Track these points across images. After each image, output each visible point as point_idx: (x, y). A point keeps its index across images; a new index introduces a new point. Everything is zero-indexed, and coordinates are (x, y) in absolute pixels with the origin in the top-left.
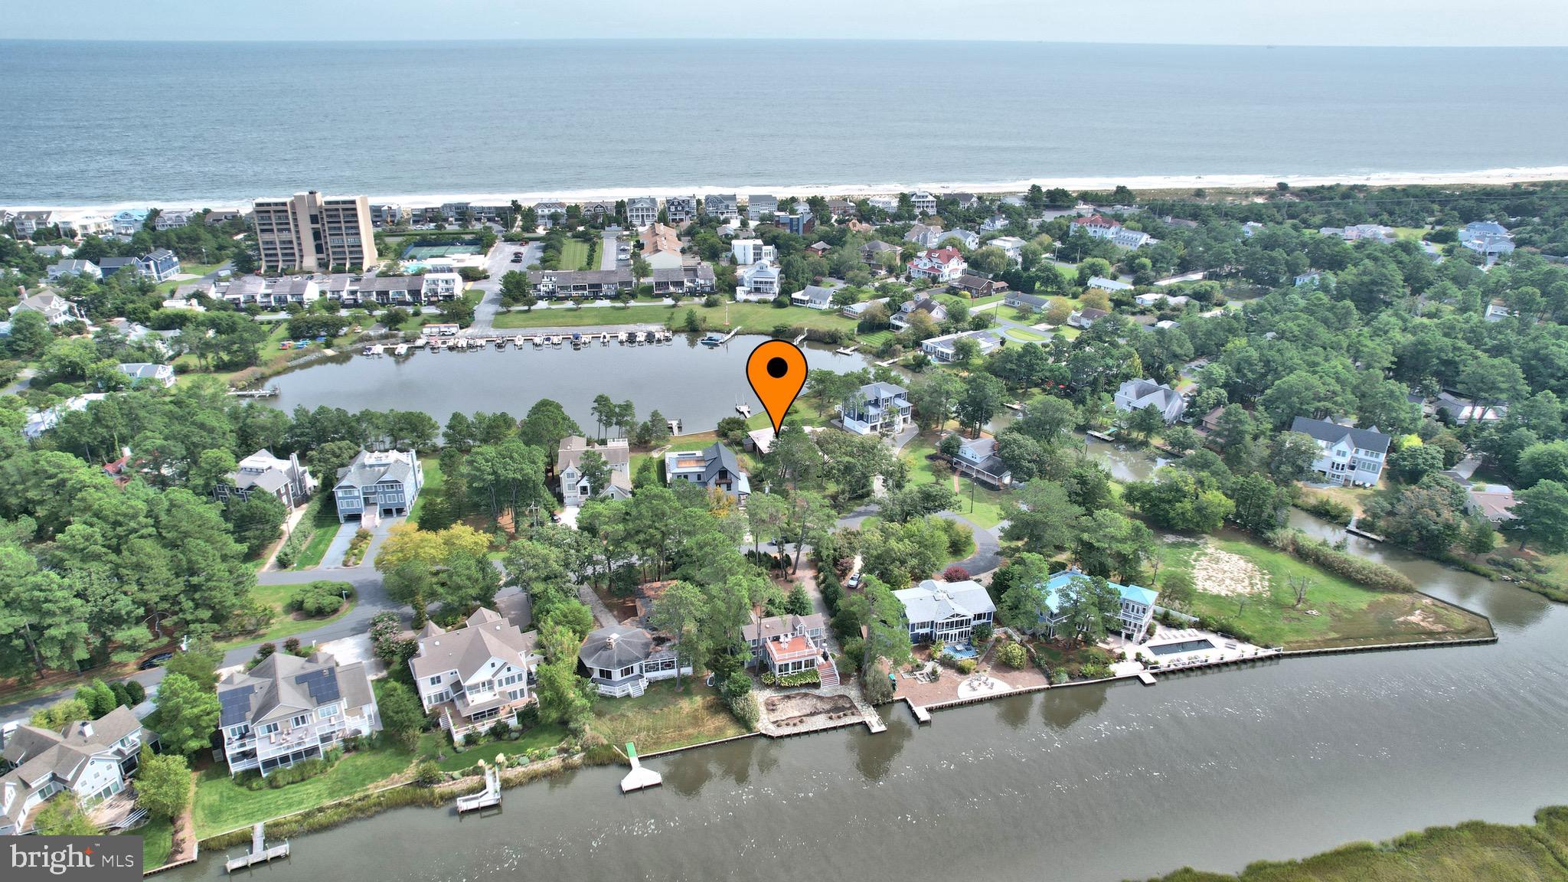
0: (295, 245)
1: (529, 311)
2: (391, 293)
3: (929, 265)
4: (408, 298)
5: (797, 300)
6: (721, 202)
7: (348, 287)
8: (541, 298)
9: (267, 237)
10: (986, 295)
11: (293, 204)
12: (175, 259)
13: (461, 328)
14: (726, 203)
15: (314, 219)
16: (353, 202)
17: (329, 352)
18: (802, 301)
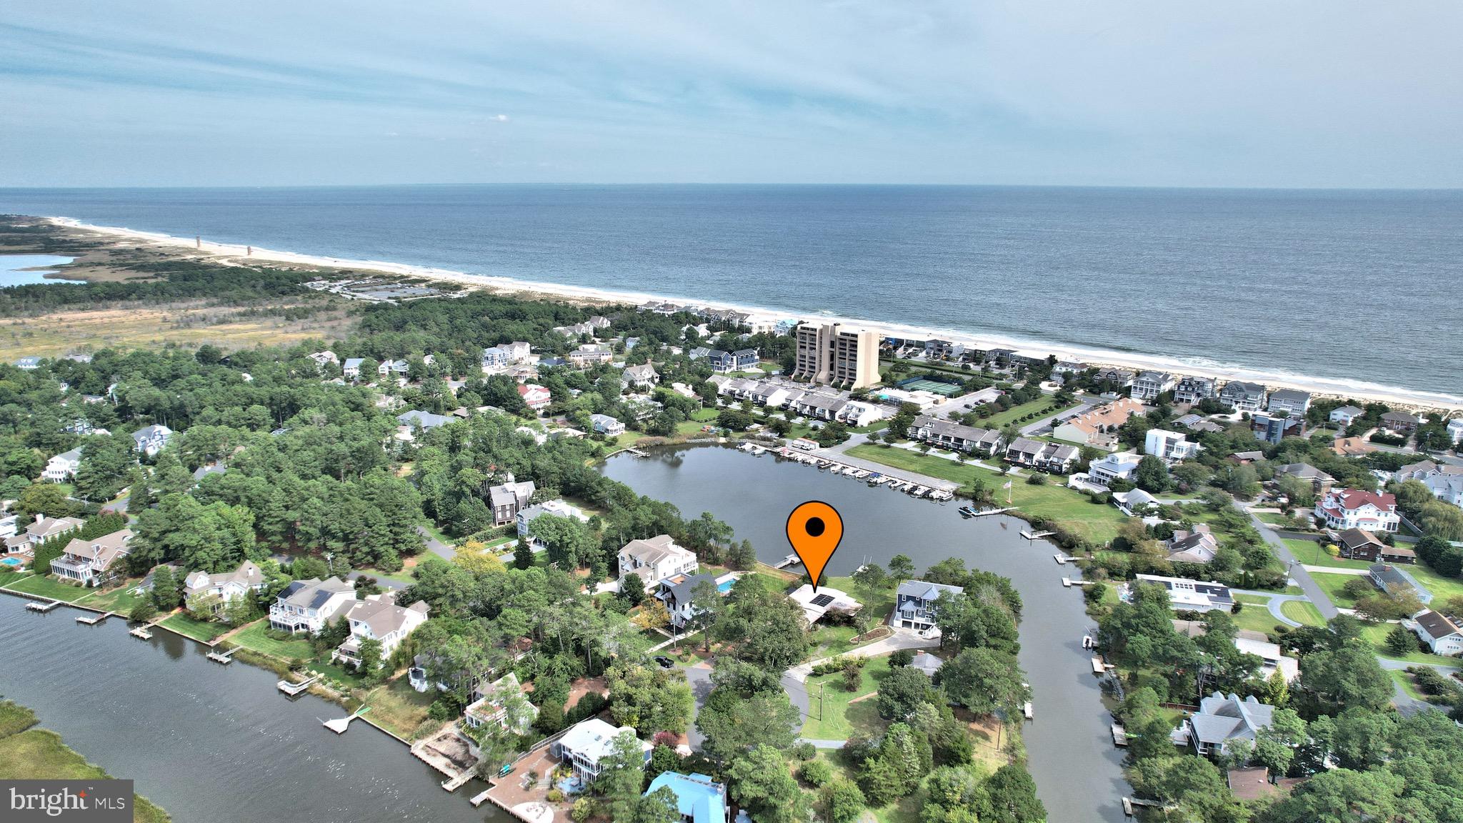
0: (817, 361)
1: (888, 447)
2: (817, 410)
3: (1335, 506)
4: (827, 416)
5: (1116, 501)
6: (1241, 390)
7: (800, 398)
8: (914, 439)
9: (803, 351)
10: (1364, 558)
11: (821, 331)
12: (757, 357)
13: (821, 446)
14: (1247, 392)
15: (832, 344)
16: (856, 336)
17: (723, 440)
18: (1119, 503)
